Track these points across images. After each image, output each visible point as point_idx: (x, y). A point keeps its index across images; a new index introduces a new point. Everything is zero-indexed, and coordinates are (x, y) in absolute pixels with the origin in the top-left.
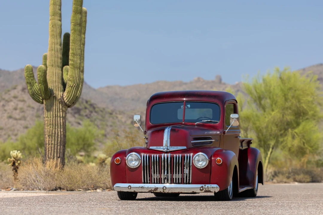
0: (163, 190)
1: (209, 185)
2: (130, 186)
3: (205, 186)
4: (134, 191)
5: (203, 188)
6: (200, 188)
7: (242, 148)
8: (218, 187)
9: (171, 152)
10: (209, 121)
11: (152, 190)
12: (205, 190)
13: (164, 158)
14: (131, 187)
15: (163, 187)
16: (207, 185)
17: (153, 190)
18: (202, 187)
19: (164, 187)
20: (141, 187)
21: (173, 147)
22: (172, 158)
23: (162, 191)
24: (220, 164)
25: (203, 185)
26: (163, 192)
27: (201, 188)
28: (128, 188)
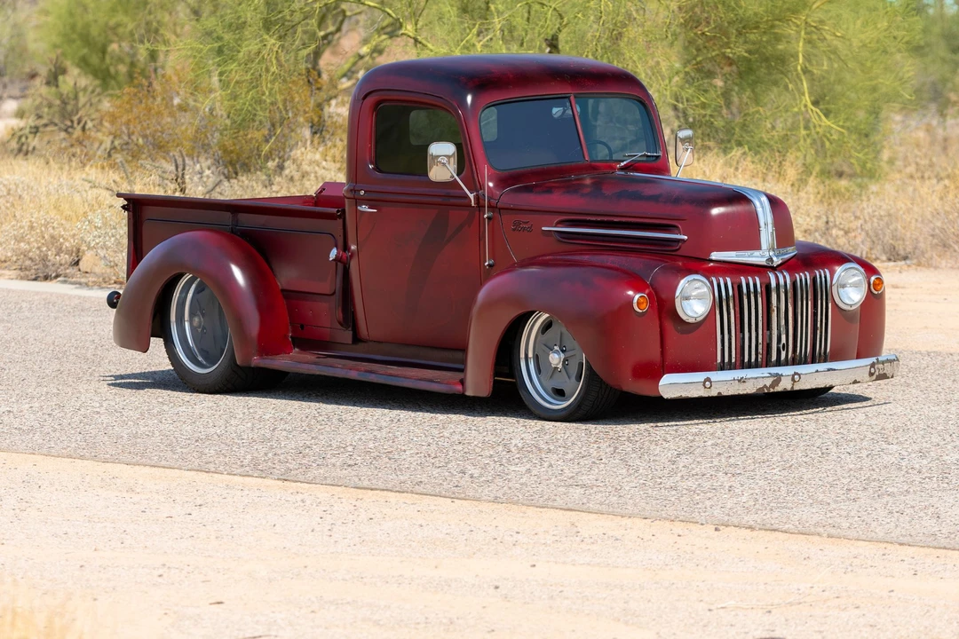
0: (793, 384)
2: (708, 379)
3: (877, 359)
4: (718, 393)
6: (870, 369)
11: (765, 386)
12: (877, 373)
13: (778, 285)
14: (711, 382)
15: (793, 376)
17: (768, 385)
18: (873, 365)
19: (796, 374)
20: (739, 381)
21: (781, 250)
23: (789, 388)
24: (880, 292)
25: (874, 360)
26: (792, 387)
27: (872, 370)
28: (704, 385)
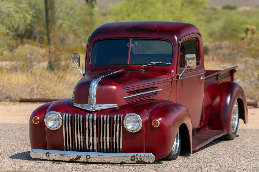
0: (87, 160)
1: (142, 154)
2: (48, 153)
3: (137, 155)
4: (53, 159)
5: (134, 158)
6: (131, 158)
7: (218, 82)
8: (154, 156)
9: (97, 111)
10: (159, 63)
11: (73, 159)
12: (136, 160)
13: (89, 119)
16: (139, 154)
18: (134, 156)
19: (88, 155)
20: (61, 155)
21: (100, 105)
22: (98, 119)
24: (157, 127)
25: (135, 154)
26: (87, 161)
27: (133, 159)
28: (46, 155)
